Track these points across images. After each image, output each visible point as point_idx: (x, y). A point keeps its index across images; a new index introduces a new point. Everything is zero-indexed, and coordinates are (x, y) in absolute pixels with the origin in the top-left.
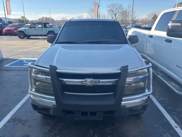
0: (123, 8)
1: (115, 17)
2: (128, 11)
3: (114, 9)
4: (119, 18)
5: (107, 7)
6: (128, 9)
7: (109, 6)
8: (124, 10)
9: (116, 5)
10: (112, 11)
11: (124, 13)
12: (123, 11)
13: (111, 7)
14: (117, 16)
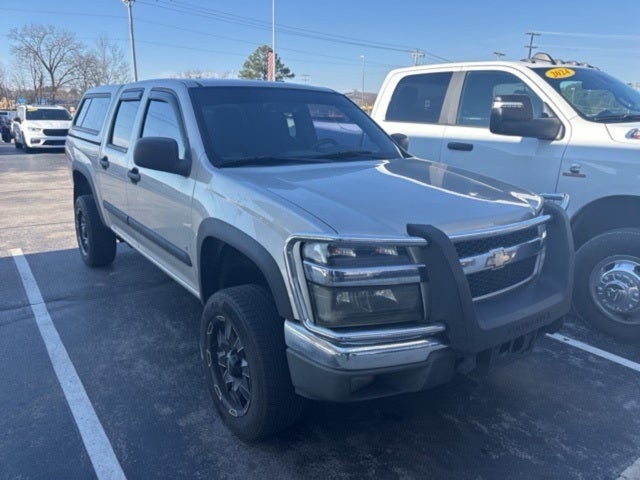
0: (79, 46)
1: (52, 77)
2: (99, 58)
3: (43, 47)
4: (68, 82)
5: (10, 36)
6: (98, 50)
7: (15, 31)
8: (84, 53)
9: (48, 30)
10: (31, 55)
11: (86, 64)
12: (81, 57)
13: (28, 39)
14: (57, 75)
